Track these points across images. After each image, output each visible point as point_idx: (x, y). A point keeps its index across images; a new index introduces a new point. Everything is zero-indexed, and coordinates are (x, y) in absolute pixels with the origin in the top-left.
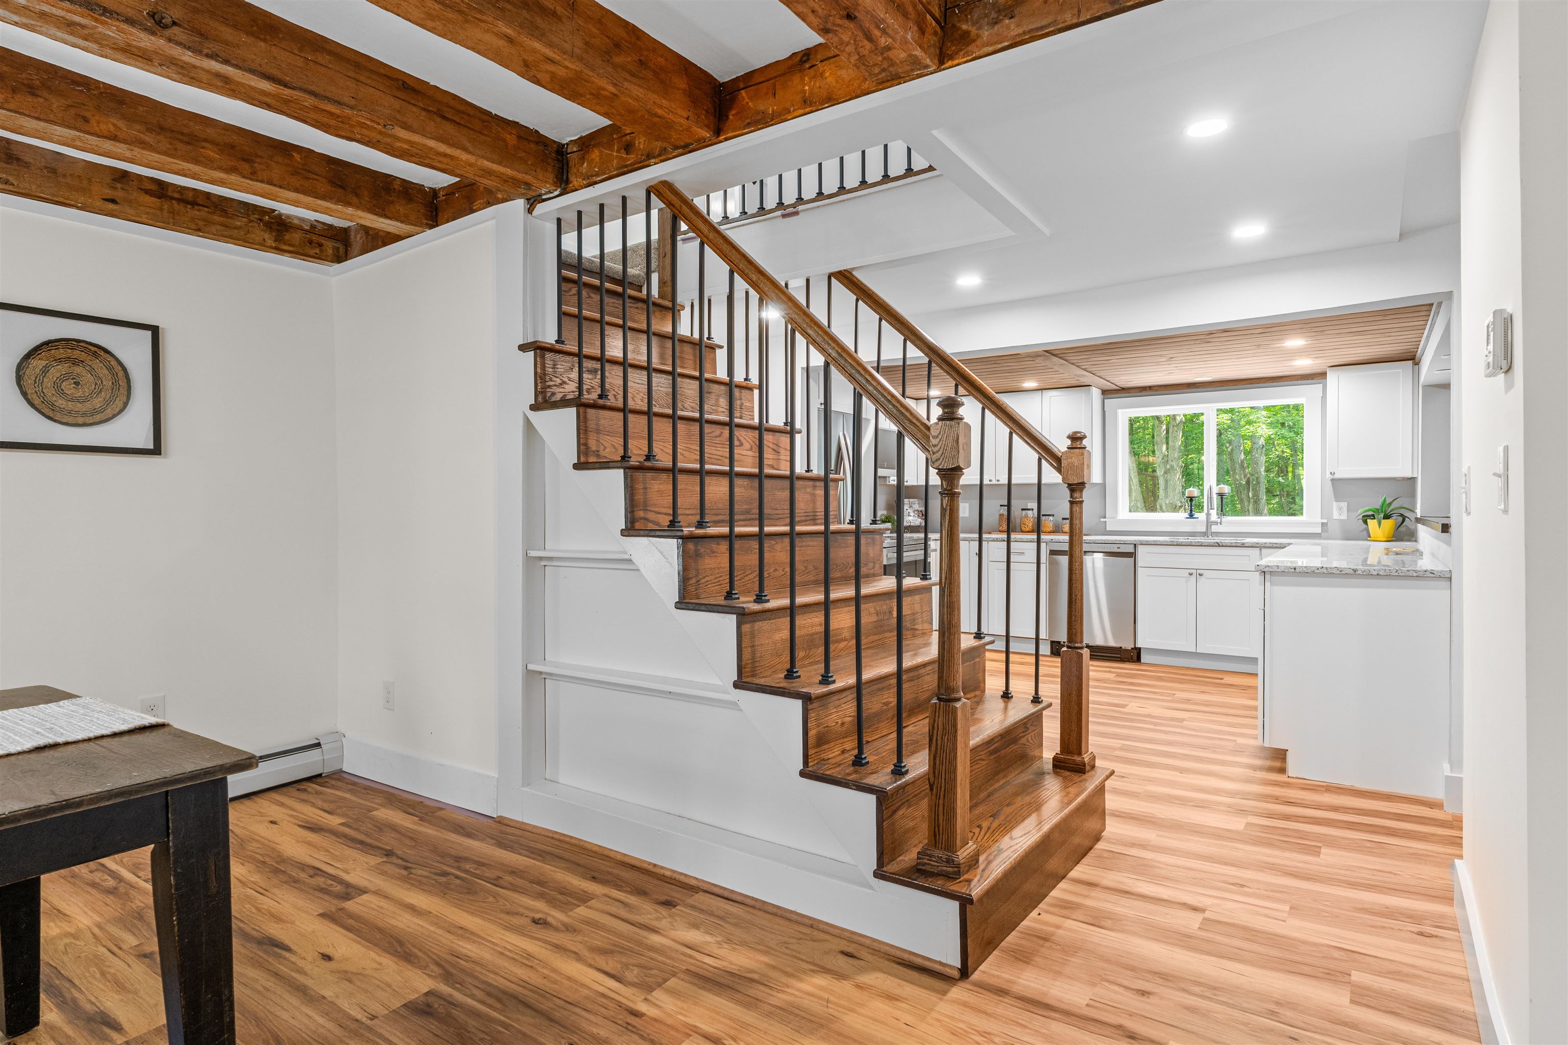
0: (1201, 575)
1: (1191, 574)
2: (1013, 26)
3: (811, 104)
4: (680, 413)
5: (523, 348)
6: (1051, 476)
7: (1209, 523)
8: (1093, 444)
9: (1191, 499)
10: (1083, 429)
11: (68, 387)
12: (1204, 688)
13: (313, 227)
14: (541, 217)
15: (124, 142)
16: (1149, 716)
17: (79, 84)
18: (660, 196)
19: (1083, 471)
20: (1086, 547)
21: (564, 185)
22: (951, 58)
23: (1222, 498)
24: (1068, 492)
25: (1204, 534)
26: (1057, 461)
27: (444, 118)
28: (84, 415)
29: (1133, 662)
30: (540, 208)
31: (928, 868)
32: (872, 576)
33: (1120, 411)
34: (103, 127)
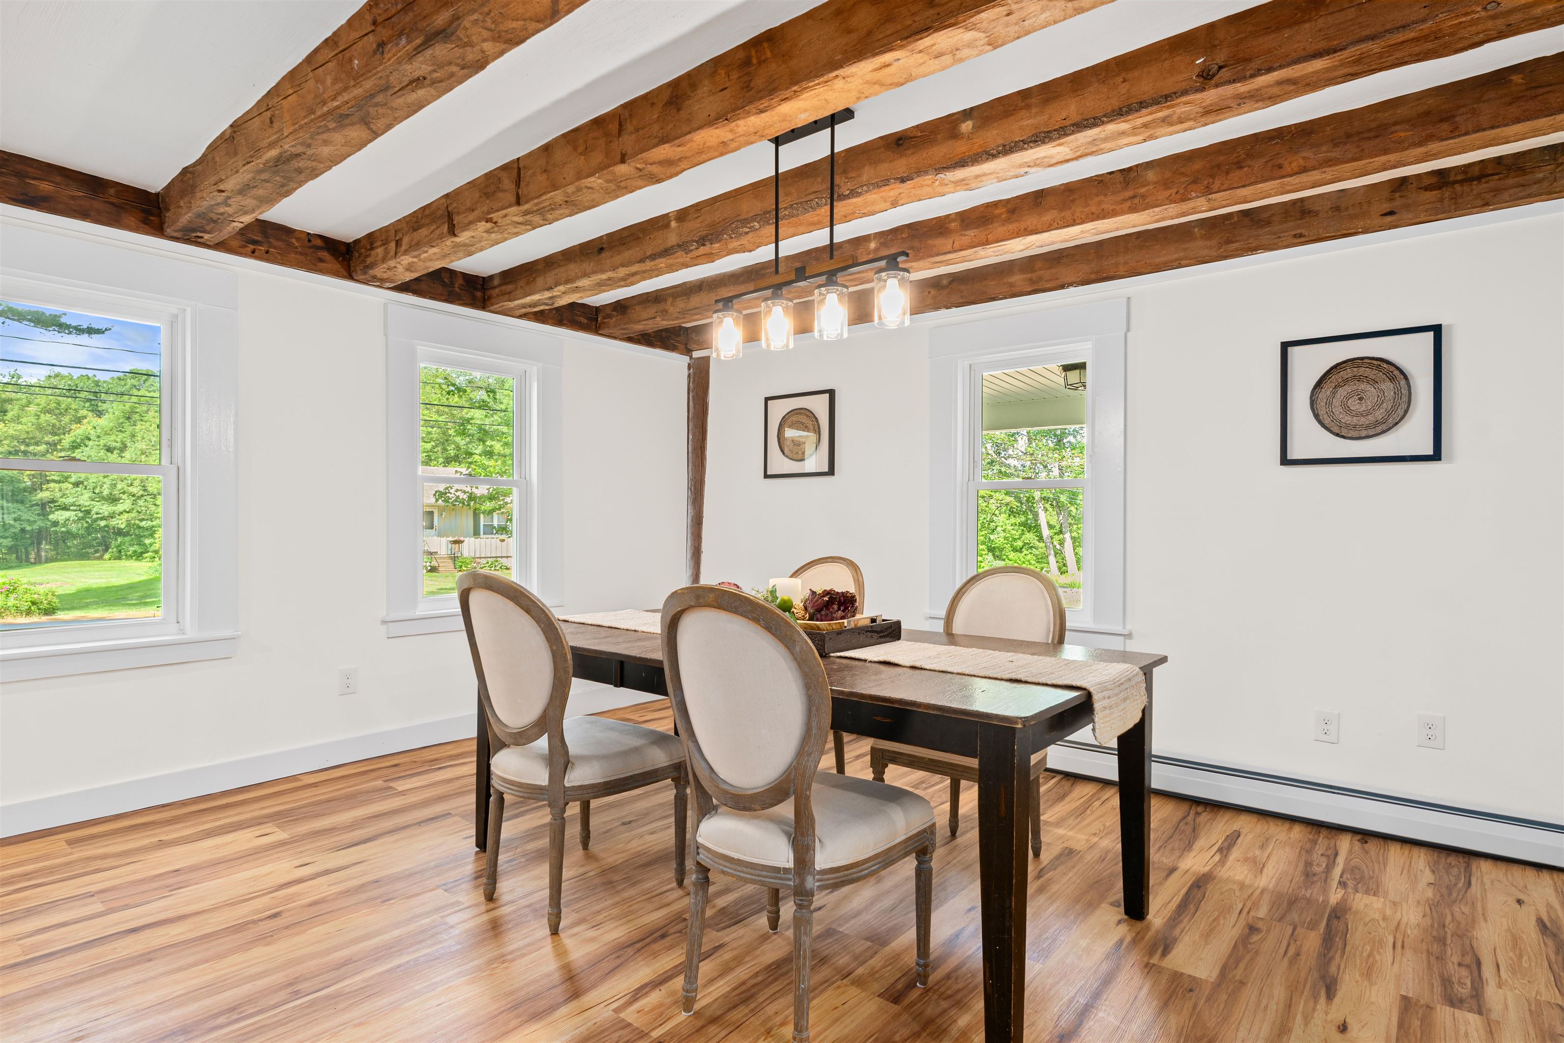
11: (1354, 404)
15: (1314, 168)
28: (1367, 427)
34: (1294, 164)
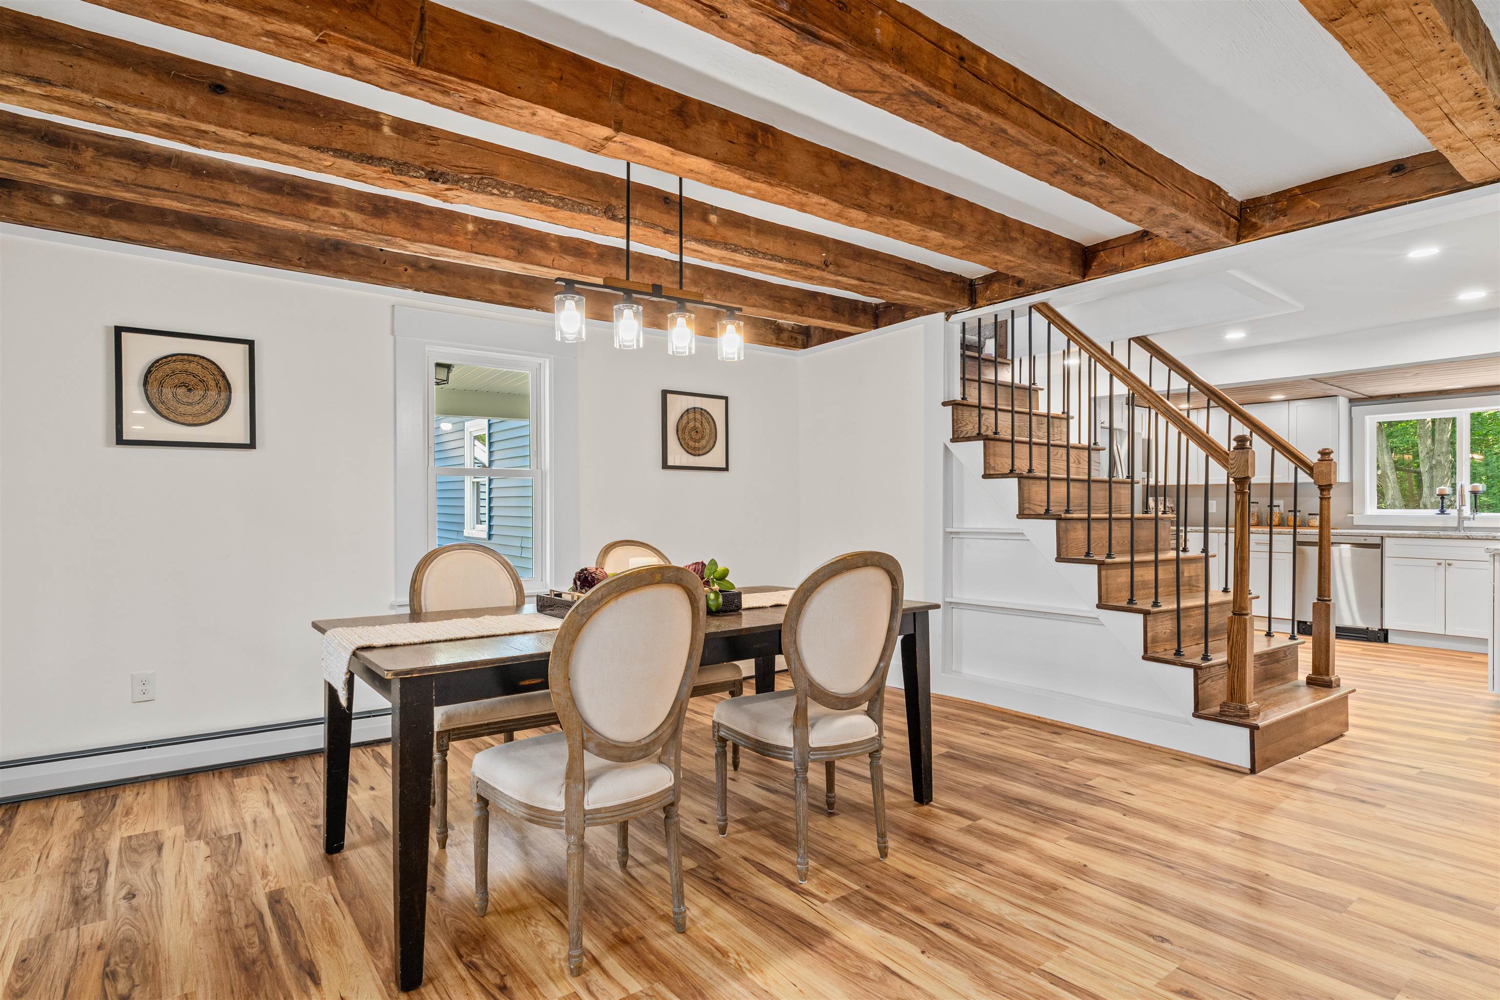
0: (1449, 565)
1: (1439, 564)
2: (1286, 221)
3: (1148, 261)
4: (1052, 442)
5: (945, 404)
6: (1304, 477)
7: (1461, 519)
8: (1341, 458)
9: (1442, 497)
10: (1330, 447)
12: (1449, 663)
13: (793, 328)
14: (953, 323)
16: (1392, 677)
17: (743, 281)
18: (1039, 311)
19: (1330, 475)
20: (1333, 539)
21: (973, 304)
22: (1244, 238)
23: (1475, 496)
24: (1318, 491)
25: (1456, 529)
26: (1310, 469)
27: (922, 280)
29: (1380, 642)
30: (954, 318)
31: (1227, 713)
32: (1165, 550)
33: (1367, 418)
